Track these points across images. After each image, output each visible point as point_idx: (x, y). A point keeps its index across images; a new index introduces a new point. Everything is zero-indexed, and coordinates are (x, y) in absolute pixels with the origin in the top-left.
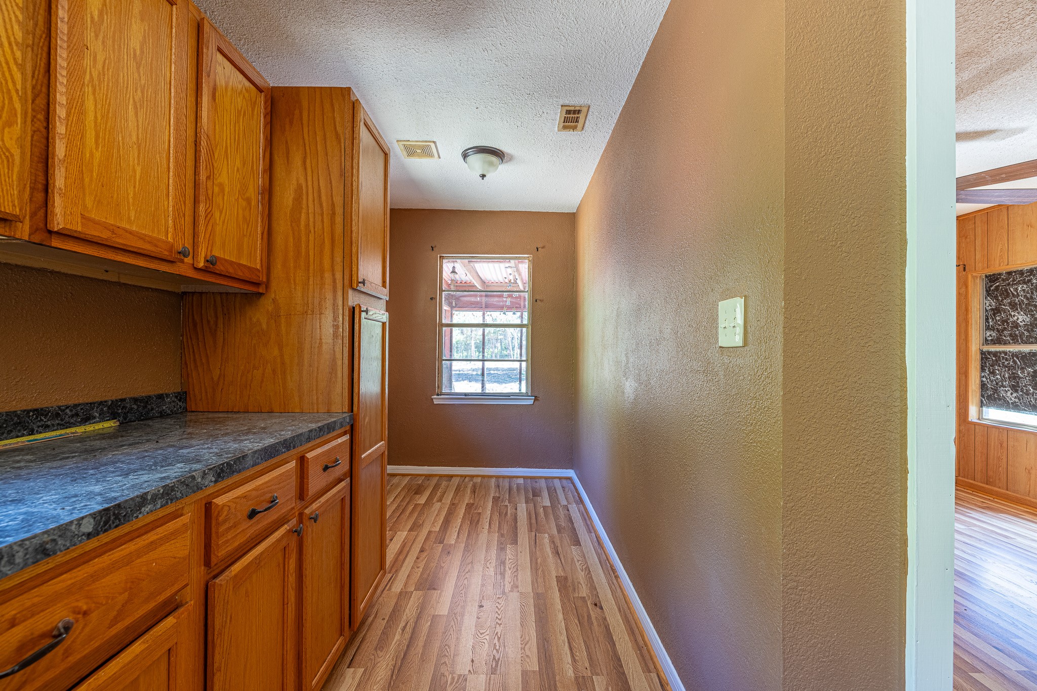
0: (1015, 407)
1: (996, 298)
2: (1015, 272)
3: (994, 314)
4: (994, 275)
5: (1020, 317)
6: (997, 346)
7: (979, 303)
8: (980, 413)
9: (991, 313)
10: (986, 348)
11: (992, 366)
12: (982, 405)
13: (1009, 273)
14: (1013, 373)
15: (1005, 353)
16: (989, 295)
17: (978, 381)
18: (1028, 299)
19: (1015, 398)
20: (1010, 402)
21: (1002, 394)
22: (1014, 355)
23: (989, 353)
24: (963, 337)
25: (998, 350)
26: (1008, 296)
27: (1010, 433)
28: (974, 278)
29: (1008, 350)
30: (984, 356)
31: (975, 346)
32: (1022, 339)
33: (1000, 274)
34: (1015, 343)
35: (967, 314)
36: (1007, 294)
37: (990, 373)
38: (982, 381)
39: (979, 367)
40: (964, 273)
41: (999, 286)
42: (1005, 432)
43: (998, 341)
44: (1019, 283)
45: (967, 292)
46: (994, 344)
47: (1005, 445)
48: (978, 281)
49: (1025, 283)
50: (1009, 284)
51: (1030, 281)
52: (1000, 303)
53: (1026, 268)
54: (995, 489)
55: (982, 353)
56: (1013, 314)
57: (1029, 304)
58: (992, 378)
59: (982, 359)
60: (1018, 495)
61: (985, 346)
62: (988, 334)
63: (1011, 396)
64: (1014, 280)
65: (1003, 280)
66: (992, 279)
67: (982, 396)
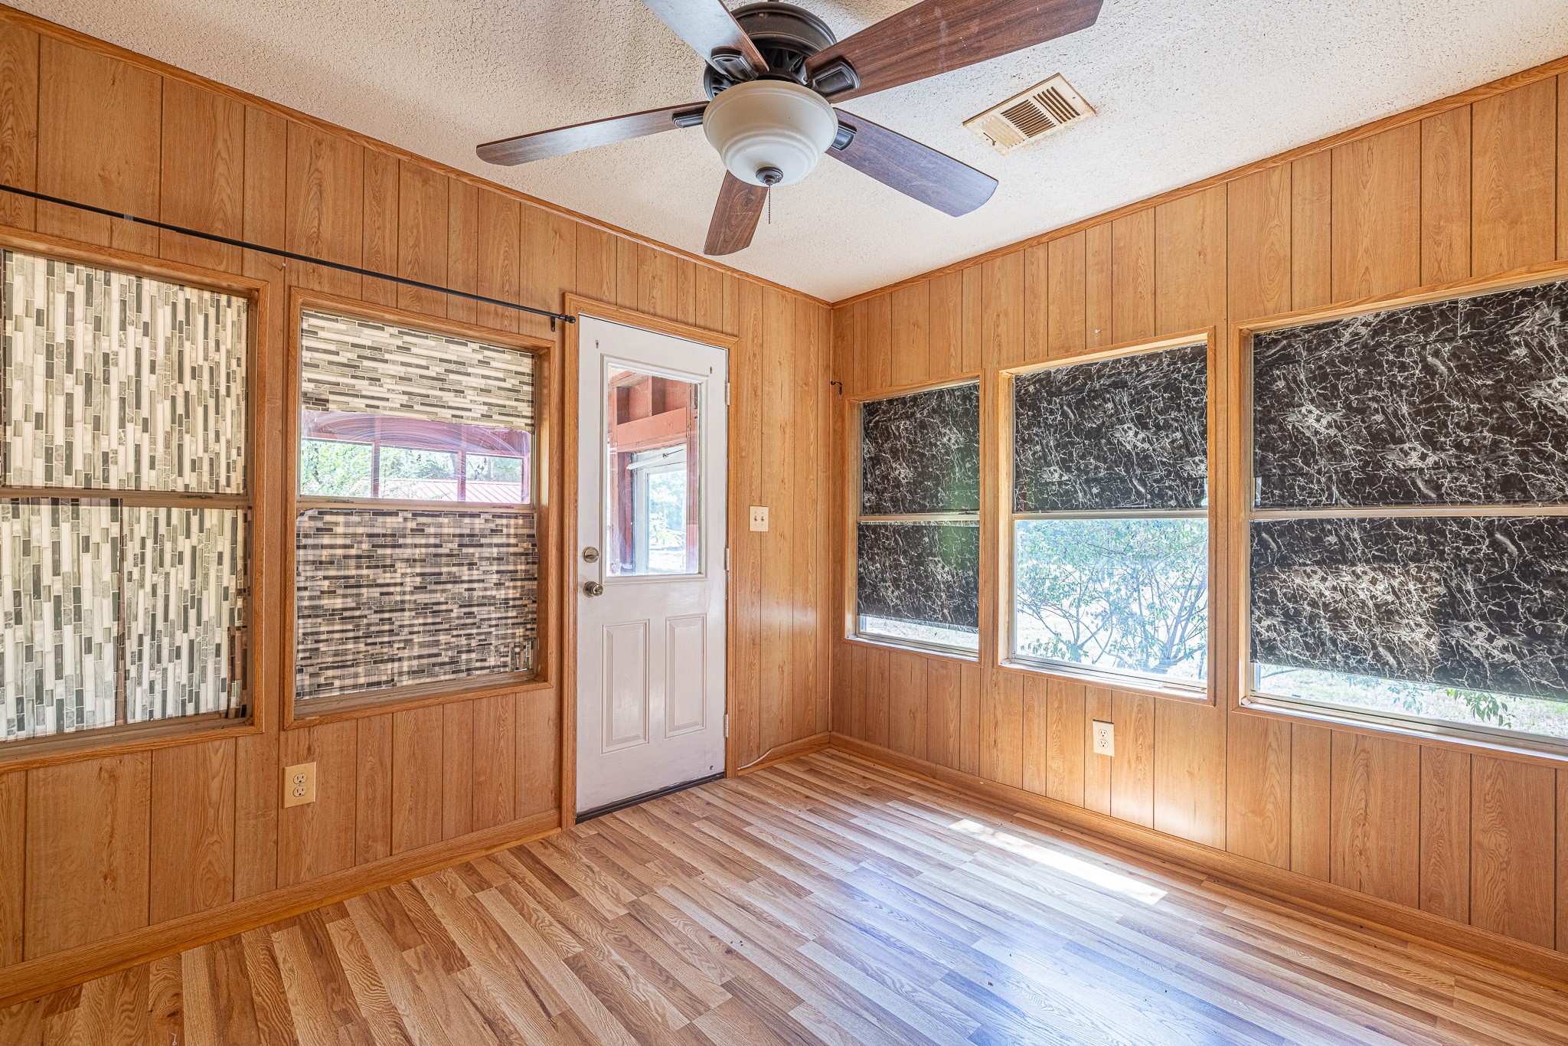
0: (897, 613)
1: (874, 440)
2: (897, 400)
3: (873, 467)
4: (873, 403)
5: (902, 471)
6: (877, 516)
7: (857, 449)
8: (857, 624)
9: (869, 464)
10: (864, 520)
11: (871, 548)
12: (859, 611)
13: (890, 402)
14: (895, 560)
15: (886, 527)
16: (867, 435)
17: (855, 574)
18: (911, 443)
19: (897, 598)
20: (892, 604)
21: (883, 592)
22: (897, 530)
23: (868, 527)
24: (839, 502)
25: (877, 522)
26: (888, 438)
27: (892, 654)
28: (852, 405)
29: (889, 522)
30: (861, 529)
31: (852, 517)
32: (904, 505)
33: (880, 403)
34: (896, 512)
35: (843, 465)
36: (887, 435)
37: (869, 559)
38: (859, 573)
39: (856, 550)
40: (840, 397)
41: (878, 421)
42: (887, 654)
43: (877, 509)
44: (900, 418)
45: (843, 428)
46: (873, 513)
47: (886, 675)
48: (856, 412)
49: (908, 418)
50: (890, 419)
51: (913, 414)
52: (880, 448)
53: (910, 394)
54: (876, 747)
55: (860, 528)
56: (894, 465)
57: (911, 451)
58: (871, 567)
59: (860, 537)
60: (901, 755)
61: (863, 517)
62: (866, 498)
63: (891, 595)
64: (895, 414)
65: (884, 412)
66: (871, 409)
67: (860, 597)
